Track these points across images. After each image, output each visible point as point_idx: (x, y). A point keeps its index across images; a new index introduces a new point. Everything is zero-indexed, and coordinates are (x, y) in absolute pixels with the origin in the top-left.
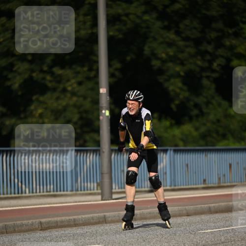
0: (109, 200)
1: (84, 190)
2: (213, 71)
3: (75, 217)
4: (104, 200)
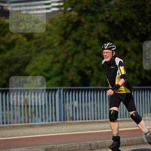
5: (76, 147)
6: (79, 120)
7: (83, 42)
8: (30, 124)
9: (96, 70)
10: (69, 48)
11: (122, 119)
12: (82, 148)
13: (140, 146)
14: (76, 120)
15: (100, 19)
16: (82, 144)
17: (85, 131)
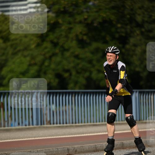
5: (53, 152)
6: (57, 124)
7: (61, 44)
8: (6, 128)
9: (74, 73)
10: (46, 50)
11: (101, 123)
12: (60, 152)
13: (120, 151)
14: (54, 124)
15: (77, 20)
16: (60, 148)
17: (63, 135)
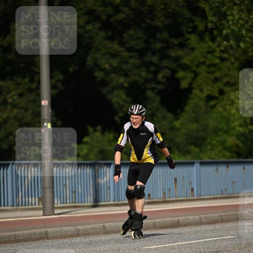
0: (51, 215)
1: (25, 205)
2: (158, 83)
3: (16, 233)
4: (46, 216)
